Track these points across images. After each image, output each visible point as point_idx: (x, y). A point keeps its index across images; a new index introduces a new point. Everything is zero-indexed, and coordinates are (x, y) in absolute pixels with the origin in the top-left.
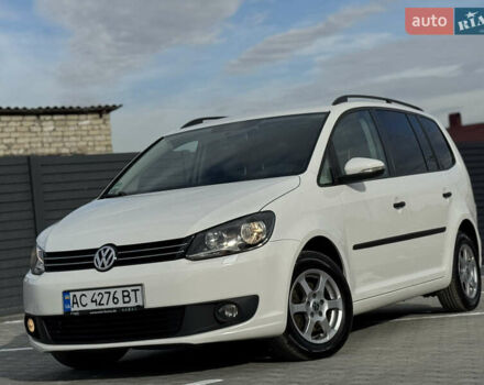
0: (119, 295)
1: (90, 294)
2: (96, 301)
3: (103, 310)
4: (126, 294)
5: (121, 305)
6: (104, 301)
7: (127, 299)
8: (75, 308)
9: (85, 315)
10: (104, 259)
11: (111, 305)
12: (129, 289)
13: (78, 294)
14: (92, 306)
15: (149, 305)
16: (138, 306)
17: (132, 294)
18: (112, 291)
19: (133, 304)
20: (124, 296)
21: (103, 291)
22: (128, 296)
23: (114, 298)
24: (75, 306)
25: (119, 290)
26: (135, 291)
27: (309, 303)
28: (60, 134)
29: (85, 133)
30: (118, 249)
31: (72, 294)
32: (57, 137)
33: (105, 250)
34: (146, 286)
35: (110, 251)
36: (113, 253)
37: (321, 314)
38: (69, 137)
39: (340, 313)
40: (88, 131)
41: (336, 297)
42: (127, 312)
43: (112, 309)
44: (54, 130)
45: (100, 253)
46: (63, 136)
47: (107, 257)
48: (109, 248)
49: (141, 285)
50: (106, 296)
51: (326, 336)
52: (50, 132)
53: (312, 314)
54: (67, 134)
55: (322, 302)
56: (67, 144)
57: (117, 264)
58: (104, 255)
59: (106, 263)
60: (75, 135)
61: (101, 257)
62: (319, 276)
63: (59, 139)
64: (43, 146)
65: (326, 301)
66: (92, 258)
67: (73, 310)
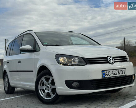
0: (120, 72)
1: (111, 71)
2: (113, 74)
3: (115, 76)
5: (120, 75)
6: (116, 74)
16: (125, 75)
18: (118, 70)
21: (115, 70)
24: (107, 75)
26: (124, 70)
31: (105, 71)
67: (105, 77)
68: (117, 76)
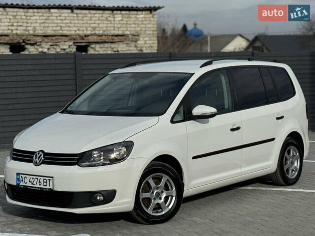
0: (42, 181)
1: (28, 177)
2: (31, 182)
3: (34, 187)
4: (45, 181)
5: (42, 186)
6: (35, 183)
7: (45, 184)
8: (21, 184)
9: (26, 188)
10: (37, 159)
11: (38, 186)
12: (47, 178)
13: (24, 176)
14: (29, 184)
15: (56, 189)
16: (50, 189)
17: (48, 181)
18: (39, 178)
19: (48, 187)
20: (44, 182)
21: (35, 177)
22: (46, 182)
23: (40, 182)
24: (22, 182)
25: (42, 178)
26: (50, 180)
27: (153, 192)
28: (125, 22)
29: (140, 23)
30: (45, 154)
31: (21, 175)
32: (123, 24)
33: (39, 153)
34: (55, 178)
35: (41, 155)
36: (42, 156)
37: (161, 199)
38: (130, 24)
39: (174, 198)
40: (142, 21)
41: (172, 189)
42: (45, 191)
43: (38, 188)
44: (122, 20)
45: (36, 155)
46: (127, 24)
47: (39, 158)
48: (41, 153)
49: (52, 177)
50: (36, 180)
51: (162, 211)
52: (119, 21)
53: (155, 199)
54: (129, 22)
55: (162, 192)
56: (129, 29)
57: (44, 163)
58: (38, 156)
59: (38, 162)
60: (134, 24)
61: (36, 158)
62: (162, 177)
63: (124, 26)
64: (114, 29)
65: (165, 191)
66: (32, 157)
67: (20, 184)
68: (36, 187)
